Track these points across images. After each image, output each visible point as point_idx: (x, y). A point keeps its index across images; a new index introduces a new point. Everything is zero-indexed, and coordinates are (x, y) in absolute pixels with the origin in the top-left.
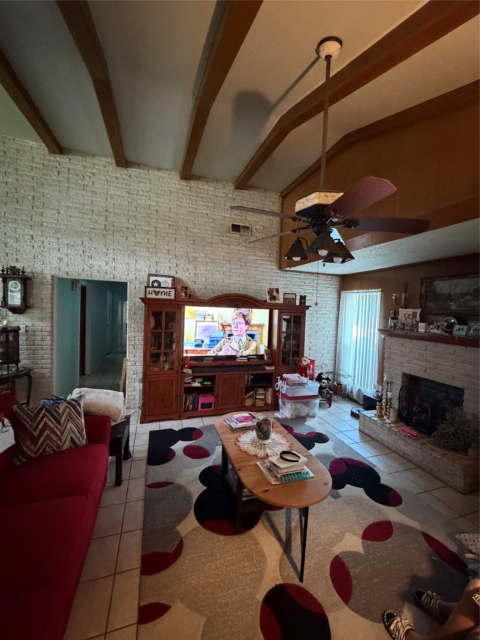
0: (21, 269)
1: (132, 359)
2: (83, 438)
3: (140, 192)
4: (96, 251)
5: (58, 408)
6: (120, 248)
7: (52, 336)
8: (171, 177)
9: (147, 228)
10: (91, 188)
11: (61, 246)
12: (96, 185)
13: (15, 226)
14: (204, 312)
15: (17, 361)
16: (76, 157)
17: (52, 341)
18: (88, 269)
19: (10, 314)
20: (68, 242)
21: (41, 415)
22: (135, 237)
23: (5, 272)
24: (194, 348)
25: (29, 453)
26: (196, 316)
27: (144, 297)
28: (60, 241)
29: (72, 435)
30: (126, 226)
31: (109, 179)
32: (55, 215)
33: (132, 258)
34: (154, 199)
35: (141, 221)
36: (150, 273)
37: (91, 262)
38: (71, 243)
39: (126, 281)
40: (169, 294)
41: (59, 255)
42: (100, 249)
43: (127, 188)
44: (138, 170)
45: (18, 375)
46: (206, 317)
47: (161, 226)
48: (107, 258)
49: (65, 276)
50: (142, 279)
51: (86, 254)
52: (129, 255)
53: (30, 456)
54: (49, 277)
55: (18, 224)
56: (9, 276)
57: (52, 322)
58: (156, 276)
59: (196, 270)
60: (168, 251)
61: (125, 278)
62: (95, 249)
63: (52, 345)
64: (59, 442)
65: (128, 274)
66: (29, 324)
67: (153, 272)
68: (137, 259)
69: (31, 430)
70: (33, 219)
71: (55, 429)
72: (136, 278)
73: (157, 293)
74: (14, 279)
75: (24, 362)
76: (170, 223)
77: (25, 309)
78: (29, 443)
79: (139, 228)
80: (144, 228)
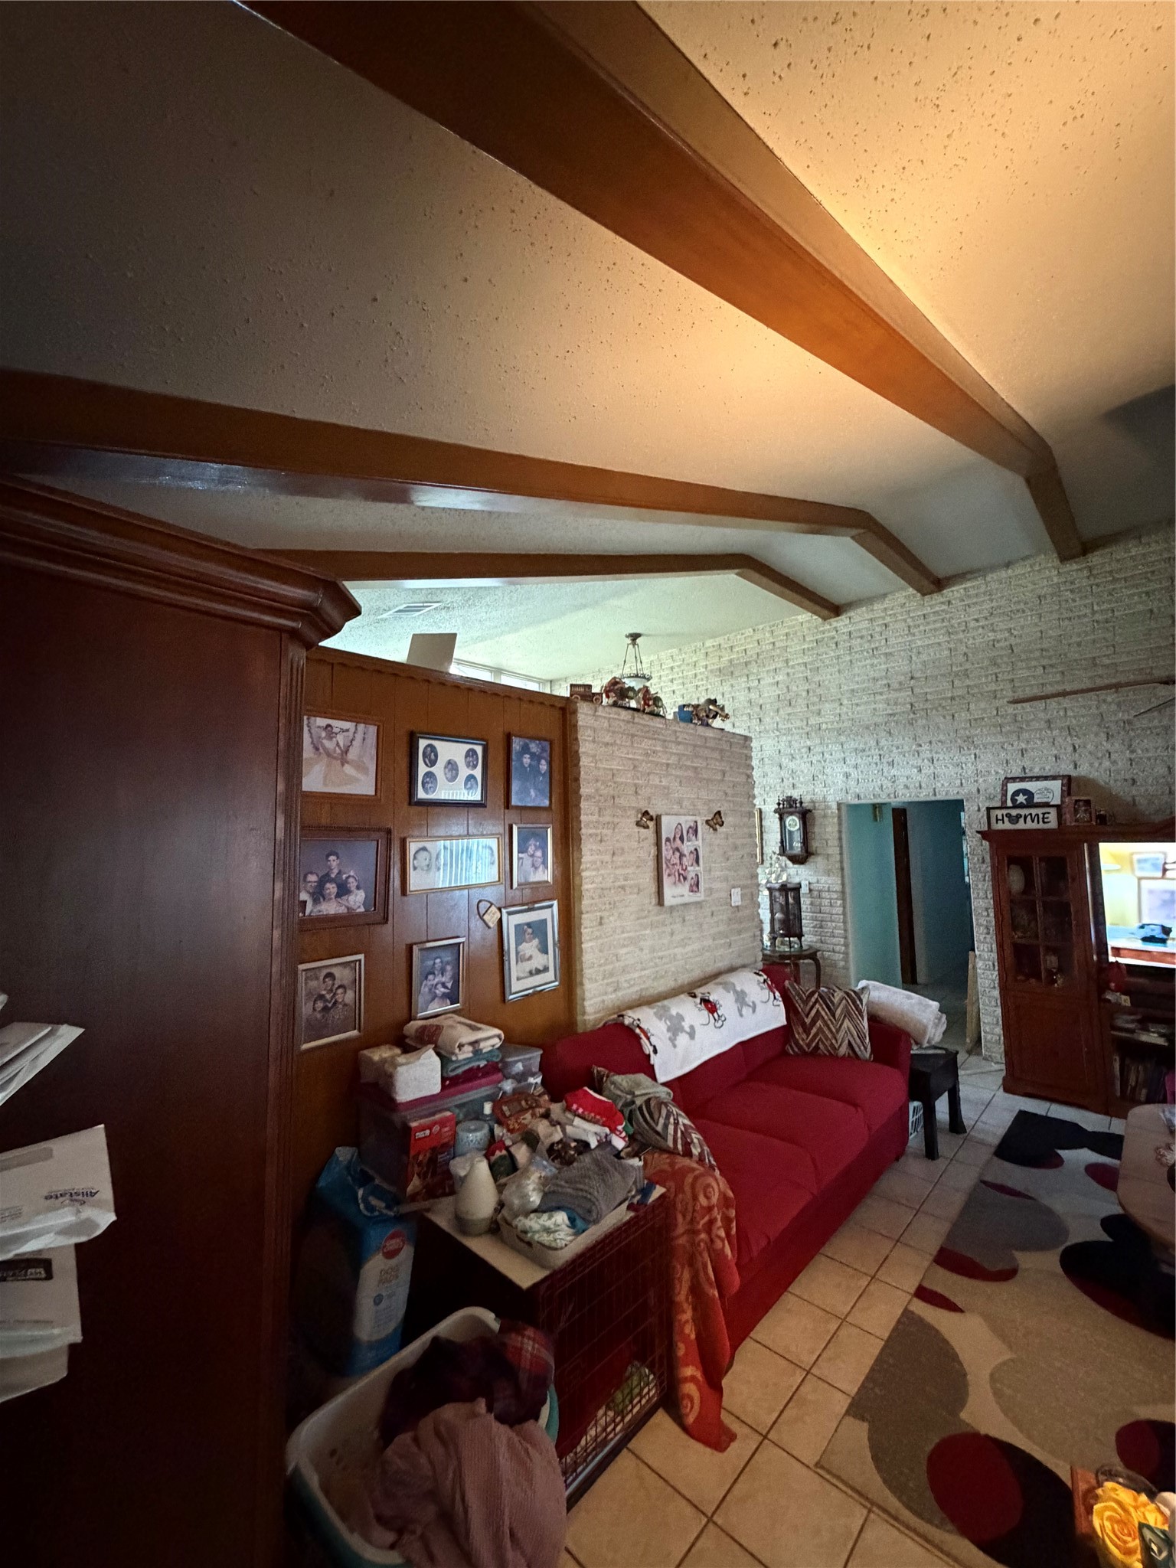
0: (798, 798)
1: (986, 955)
2: (866, 1048)
3: (973, 624)
4: (899, 753)
5: (833, 995)
6: (941, 737)
7: (844, 900)
8: (1037, 568)
9: (993, 687)
10: (883, 650)
11: (847, 754)
12: (892, 641)
13: (789, 738)
14: (1162, 856)
15: (800, 936)
16: (859, 611)
17: (844, 907)
18: (890, 784)
19: (790, 864)
20: (856, 746)
21: (813, 1000)
22: (968, 710)
23: (781, 806)
24: (1139, 945)
25: (801, 1042)
26: (1136, 865)
27: (986, 829)
28: (845, 747)
29: (850, 1037)
30: (950, 695)
31: (911, 624)
32: (836, 709)
33: (966, 752)
34: (1002, 626)
35: (980, 677)
36: (1009, 776)
37: (894, 772)
38: (862, 746)
39: (959, 797)
40: (1043, 818)
41: (846, 769)
42: (906, 748)
43: (946, 627)
44: (963, 586)
45: (801, 955)
46: (1167, 867)
47: (1025, 673)
48: (920, 761)
49: (856, 801)
50: (991, 790)
51: (884, 760)
52: (960, 747)
53: (802, 1046)
54: (835, 806)
55: (792, 735)
56: (786, 810)
57: (843, 877)
58: (1022, 779)
59: (1132, 752)
60: (1049, 722)
61: (955, 792)
62: (898, 748)
63: (844, 914)
64: (834, 1041)
65: (962, 784)
66: (813, 879)
67: (1016, 772)
68: (977, 751)
69: (803, 1014)
70: (810, 723)
71: (829, 1022)
72: (978, 791)
73: (1014, 820)
74: (791, 814)
75: (809, 939)
76: (1045, 662)
77: (807, 857)
78: (801, 1030)
79: (976, 690)
80: (986, 689)
